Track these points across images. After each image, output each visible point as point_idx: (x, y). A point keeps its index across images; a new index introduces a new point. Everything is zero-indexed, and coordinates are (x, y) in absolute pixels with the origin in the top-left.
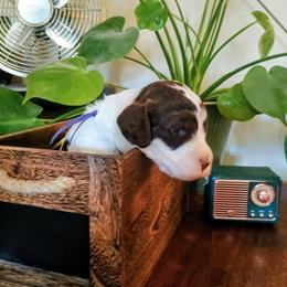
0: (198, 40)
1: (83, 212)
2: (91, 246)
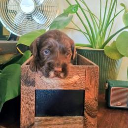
1: (82, 89)
2: (85, 102)
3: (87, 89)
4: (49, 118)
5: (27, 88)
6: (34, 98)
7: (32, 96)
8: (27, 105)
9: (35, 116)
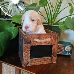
0: (55, 10)
1: (52, 44)
2: (53, 50)
3: (54, 44)
4: (36, 59)
5: (27, 45)
6: (30, 50)
7: (29, 49)
8: (26, 53)
9: (30, 58)
